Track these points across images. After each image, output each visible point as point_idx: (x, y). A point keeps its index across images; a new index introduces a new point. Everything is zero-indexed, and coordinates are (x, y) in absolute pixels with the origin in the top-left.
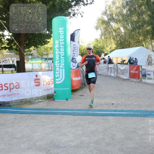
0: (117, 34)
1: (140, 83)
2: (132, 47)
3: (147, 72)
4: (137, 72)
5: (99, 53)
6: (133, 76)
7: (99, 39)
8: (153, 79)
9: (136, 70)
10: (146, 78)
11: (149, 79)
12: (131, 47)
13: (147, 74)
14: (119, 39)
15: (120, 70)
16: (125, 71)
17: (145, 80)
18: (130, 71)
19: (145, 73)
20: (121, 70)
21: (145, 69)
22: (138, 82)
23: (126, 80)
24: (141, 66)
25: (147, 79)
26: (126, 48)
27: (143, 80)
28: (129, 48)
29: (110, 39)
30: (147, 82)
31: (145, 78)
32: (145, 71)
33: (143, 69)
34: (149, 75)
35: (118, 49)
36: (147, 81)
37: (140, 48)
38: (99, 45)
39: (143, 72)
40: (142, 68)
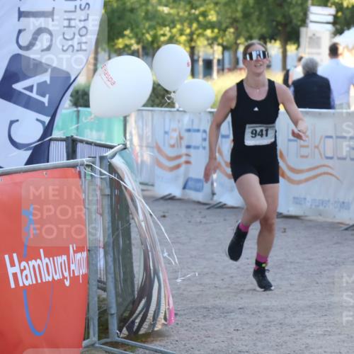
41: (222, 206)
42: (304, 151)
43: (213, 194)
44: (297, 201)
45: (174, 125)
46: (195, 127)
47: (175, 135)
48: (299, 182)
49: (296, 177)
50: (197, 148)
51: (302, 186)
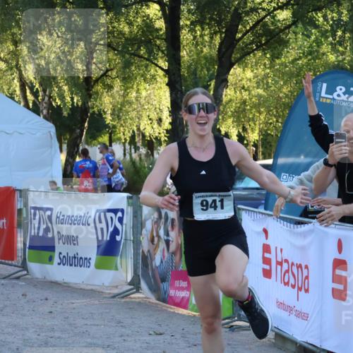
3: (56, 227)
8: (93, 262)
10: (51, 259)
11: (68, 261)
13: (61, 237)
17: (48, 267)
19: (47, 230)
21: (45, 209)
22: (4, 278)
24: (24, 193)
25: (56, 260)
27: (34, 267)
30: (59, 278)
31: (46, 254)
32: (50, 218)
33: (35, 208)
34: (72, 240)
36: (58, 272)
39: (36, 223)
40: (31, 204)
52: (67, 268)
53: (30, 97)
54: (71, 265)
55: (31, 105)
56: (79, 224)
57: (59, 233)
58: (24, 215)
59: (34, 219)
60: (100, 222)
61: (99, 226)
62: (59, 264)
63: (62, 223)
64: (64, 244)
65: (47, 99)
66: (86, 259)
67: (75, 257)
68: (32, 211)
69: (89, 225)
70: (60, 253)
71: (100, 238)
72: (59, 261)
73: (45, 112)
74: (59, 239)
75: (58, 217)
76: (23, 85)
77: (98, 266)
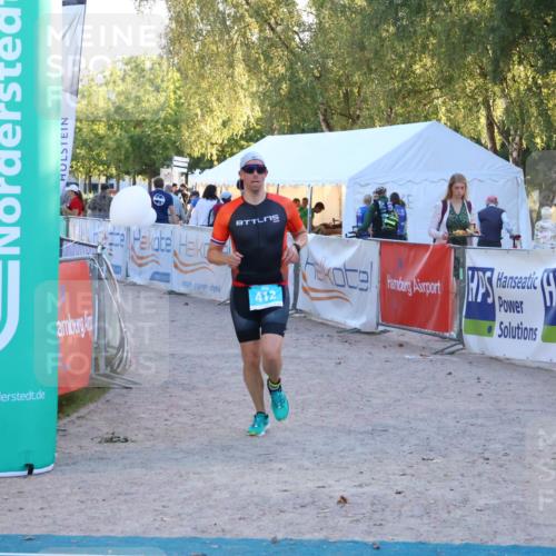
0: (268, 33)
1: (454, 358)
2: (370, 123)
3: (498, 291)
4: (434, 287)
5: (149, 150)
6: (402, 311)
7: (148, 65)
8: (539, 334)
9: (424, 276)
10: (490, 330)
11: (510, 332)
12: (364, 126)
13: (503, 303)
14: (282, 70)
15: (317, 271)
16: (354, 279)
17: (487, 339)
18: (383, 281)
19: (486, 295)
20: (323, 273)
21: (484, 270)
22: (436, 353)
23: (358, 337)
25: (497, 331)
26: (331, 129)
27: (471, 340)
28: (344, 128)
29: (231, 66)
31: (485, 324)
32: (490, 280)
33: (473, 269)
34: (515, 307)
35: (271, 132)
36: (498, 345)
37: (419, 136)
38: (152, 101)
39: (474, 286)
40: (469, 264)
41: (134, 284)
42: (191, 252)
43: (127, 276)
44: (185, 284)
45: (102, 229)
46: (116, 231)
47: (102, 236)
48: (186, 272)
49: (184, 269)
50: (117, 245)
51: (188, 275)
52: (509, 341)
53: (498, 138)
54: (514, 337)
55: (498, 148)
56: (523, 288)
57: (500, 298)
58: (461, 278)
59: (472, 281)
60: (549, 284)
61: (547, 289)
62: (500, 336)
63: (504, 287)
64: (506, 311)
65: (517, 139)
66: (531, 329)
67: (518, 328)
68: (470, 273)
69: (535, 288)
70: (502, 323)
71: (548, 304)
72: (500, 333)
73: (515, 154)
74: (501, 306)
75: (499, 279)
76: (490, 124)
77: (546, 339)
